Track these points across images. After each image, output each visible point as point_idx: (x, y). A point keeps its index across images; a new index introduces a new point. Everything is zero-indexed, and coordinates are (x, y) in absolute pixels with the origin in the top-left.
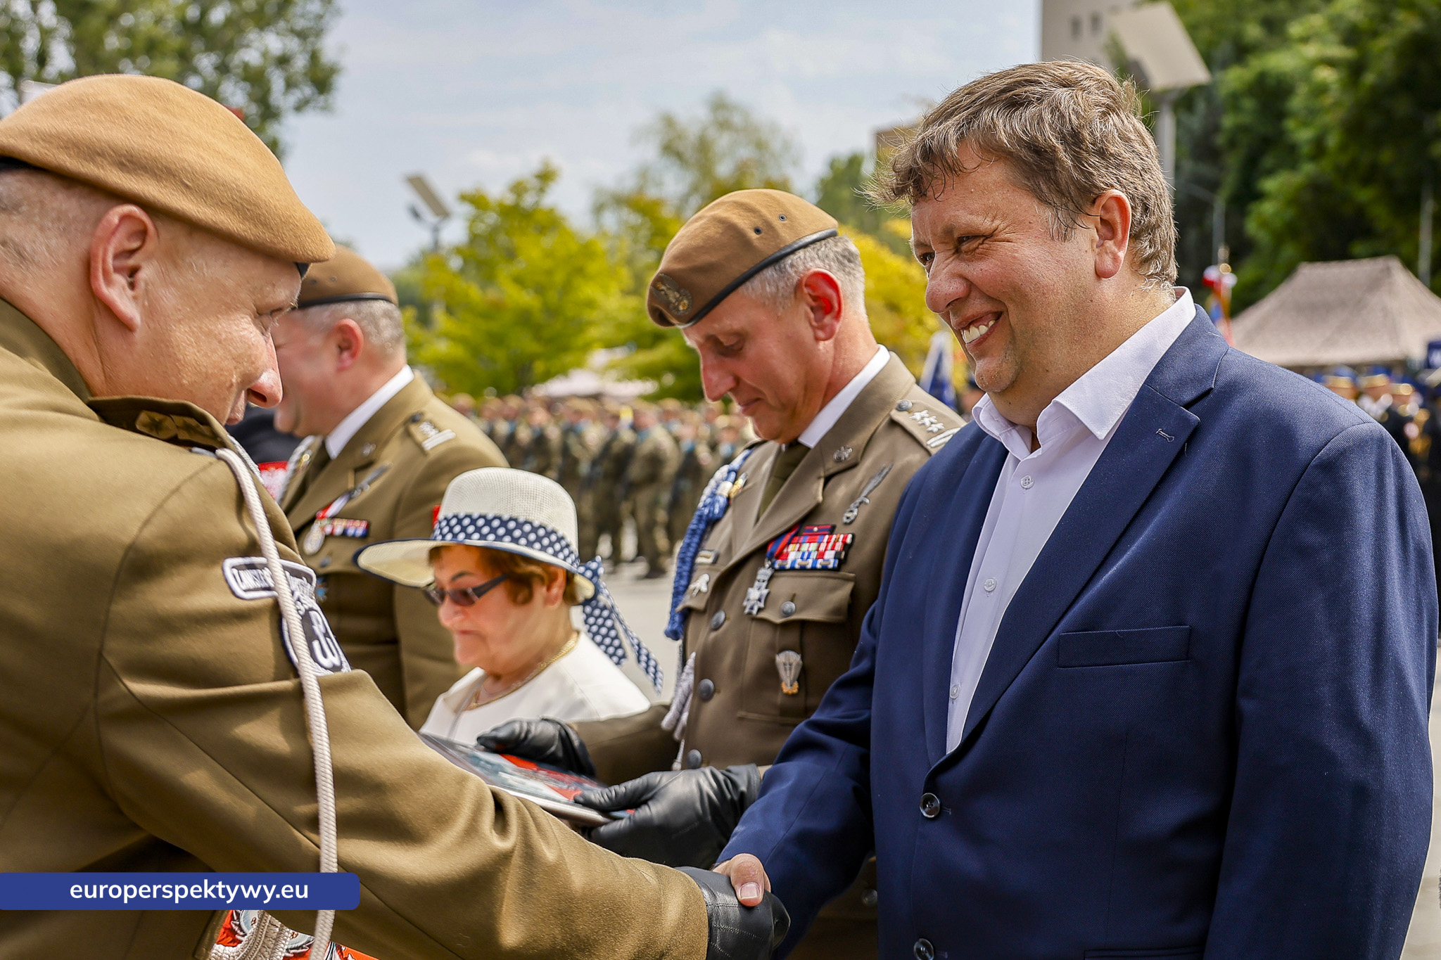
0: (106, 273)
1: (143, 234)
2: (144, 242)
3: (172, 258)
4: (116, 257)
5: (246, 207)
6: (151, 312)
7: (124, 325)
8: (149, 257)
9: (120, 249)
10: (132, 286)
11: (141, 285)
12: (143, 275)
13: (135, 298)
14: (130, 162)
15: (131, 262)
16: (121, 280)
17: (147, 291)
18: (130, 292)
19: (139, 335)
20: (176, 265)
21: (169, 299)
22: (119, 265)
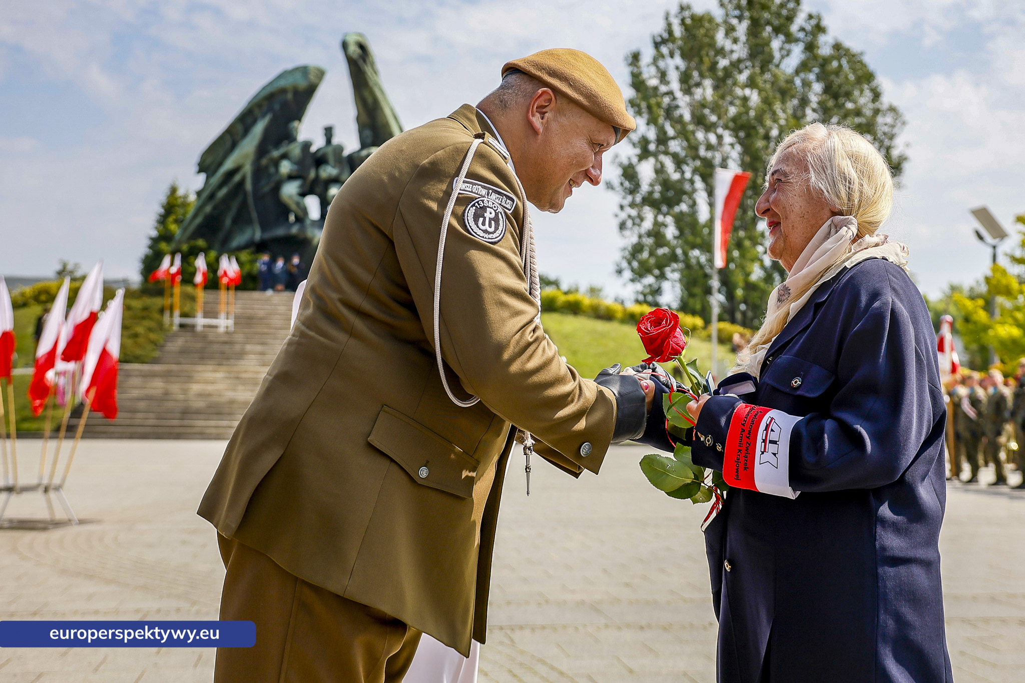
0: (533, 112)
1: (550, 101)
2: (550, 103)
3: (559, 111)
4: (538, 107)
6: (547, 128)
7: (535, 132)
8: (551, 110)
9: (540, 105)
10: (542, 118)
11: (546, 118)
12: (547, 115)
13: (542, 123)
14: (553, 73)
15: (544, 110)
16: (538, 115)
17: (548, 121)
18: (541, 120)
19: (540, 137)
20: (560, 114)
22: (538, 110)
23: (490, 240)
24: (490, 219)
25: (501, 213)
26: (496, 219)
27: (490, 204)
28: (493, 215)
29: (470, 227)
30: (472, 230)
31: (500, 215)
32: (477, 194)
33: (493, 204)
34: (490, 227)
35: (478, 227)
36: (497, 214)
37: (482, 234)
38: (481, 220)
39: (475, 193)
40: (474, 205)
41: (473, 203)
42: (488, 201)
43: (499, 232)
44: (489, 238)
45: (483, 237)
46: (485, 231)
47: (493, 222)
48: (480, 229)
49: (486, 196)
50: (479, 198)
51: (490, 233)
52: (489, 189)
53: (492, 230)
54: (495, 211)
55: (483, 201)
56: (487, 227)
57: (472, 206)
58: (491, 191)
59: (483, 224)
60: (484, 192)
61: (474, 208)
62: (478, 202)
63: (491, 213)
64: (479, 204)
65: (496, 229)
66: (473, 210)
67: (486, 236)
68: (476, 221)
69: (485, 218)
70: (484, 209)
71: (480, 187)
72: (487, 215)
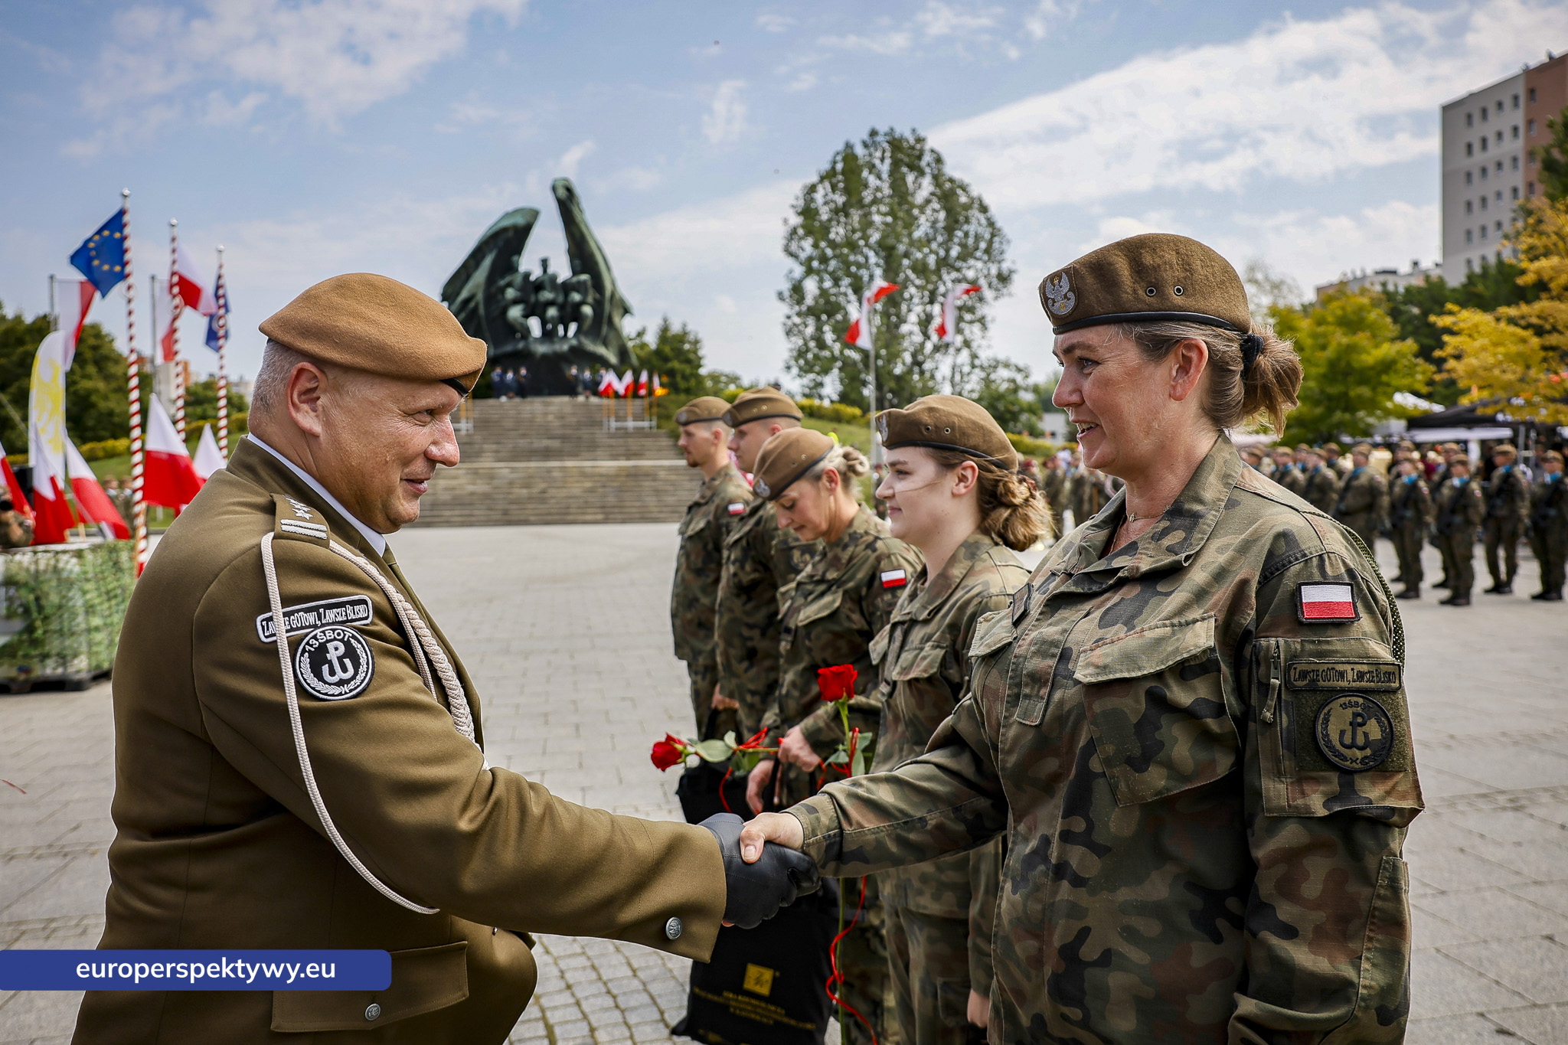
0: (294, 404)
1: (316, 379)
2: (319, 382)
3: (337, 389)
4: (300, 394)
5: (377, 350)
6: (328, 424)
7: (311, 435)
8: (325, 391)
9: (303, 389)
10: (315, 410)
11: (320, 409)
12: (319, 402)
13: (317, 416)
15: (315, 395)
16: (305, 407)
17: (325, 411)
18: (313, 414)
19: (322, 438)
20: (340, 394)
21: (337, 415)
22: (303, 397)
23: (354, 692)
24: (340, 659)
25: (354, 637)
26: (351, 653)
27: (330, 635)
28: (342, 649)
29: (313, 689)
30: (319, 692)
31: (353, 641)
32: (302, 628)
33: (334, 630)
34: (344, 669)
35: (325, 682)
36: (347, 644)
37: (336, 690)
38: (325, 668)
39: (298, 629)
40: (304, 650)
41: (301, 648)
42: (323, 632)
43: (363, 668)
44: (351, 691)
45: (340, 694)
46: (341, 683)
47: (347, 661)
48: (330, 684)
49: (318, 623)
50: (307, 635)
51: (348, 681)
52: (315, 609)
53: (351, 671)
54: (342, 640)
55: (315, 637)
56: (340, 675)
57: (302, 655)
58: (321, 610)
59: (332, 673)
60: (311, 618)
61: (307, 654)
62: (308, 643)
63: (336, 649)
64: (311, 646)
65: (356, 665)
66: (306, 657)
67: (346, 688)
68: (319, 676)
69: (330, 663)
70: (323, 648)
71: (301, 613)
72: (333, 655)
